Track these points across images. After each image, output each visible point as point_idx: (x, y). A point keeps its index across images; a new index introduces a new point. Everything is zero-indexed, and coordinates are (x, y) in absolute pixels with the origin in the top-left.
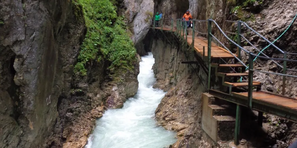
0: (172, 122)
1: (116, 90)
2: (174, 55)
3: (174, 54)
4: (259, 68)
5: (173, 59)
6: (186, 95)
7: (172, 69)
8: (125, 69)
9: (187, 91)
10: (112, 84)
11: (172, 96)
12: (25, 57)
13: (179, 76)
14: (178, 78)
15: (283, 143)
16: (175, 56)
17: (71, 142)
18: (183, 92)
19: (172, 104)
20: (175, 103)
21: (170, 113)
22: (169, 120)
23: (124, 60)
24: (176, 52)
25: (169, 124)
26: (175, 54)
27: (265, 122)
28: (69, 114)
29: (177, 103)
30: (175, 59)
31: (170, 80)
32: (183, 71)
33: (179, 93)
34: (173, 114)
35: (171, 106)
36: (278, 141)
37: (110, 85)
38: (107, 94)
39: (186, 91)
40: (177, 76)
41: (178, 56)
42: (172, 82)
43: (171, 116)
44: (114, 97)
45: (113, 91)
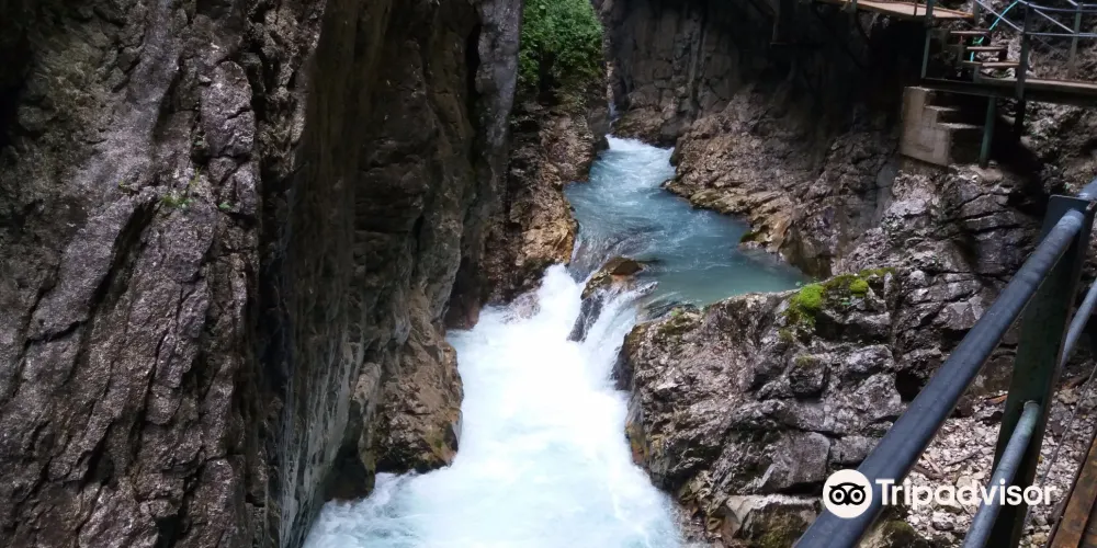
0: (733, 190)
1: (569, 128)
2: (690, 39)
3: (691, 34)
4: (1005, 41)
5: (687, 50)
6: (754, 131)
7: (682, 77)
8: (586, 75)
9: (756, 122)
10: (558, 111)
11: (714, 135)
12: (500, 29)
13: (708, 93)
14: (702, 97)
15: (1055, 168)
16: (694, 39)
17: (538, 228)
18: (745, 124)
19: (725, 153)
20: (730, 150)
21: (723, 172)
22: (725, 186)
23: (581, 50)
24: (698, 30)
25: (729, 195)
26: (694, 34)
27: (1025, 134)
28: (517, 171)
29: (735, 149)
30: (695, 48)
31: (680, 104)
32: (721, 79)
33: (735, 126)
34: (733, 173)
35: (721, 157)
36: (1046, 165)
37: (556, 115)
38: (551, 135)
39: (753, 123)
40: (700, 95)
41: (704, 40)
42: (683, 108)
43: (726, 178)
44: (567, 144)
45: (562, 130)
